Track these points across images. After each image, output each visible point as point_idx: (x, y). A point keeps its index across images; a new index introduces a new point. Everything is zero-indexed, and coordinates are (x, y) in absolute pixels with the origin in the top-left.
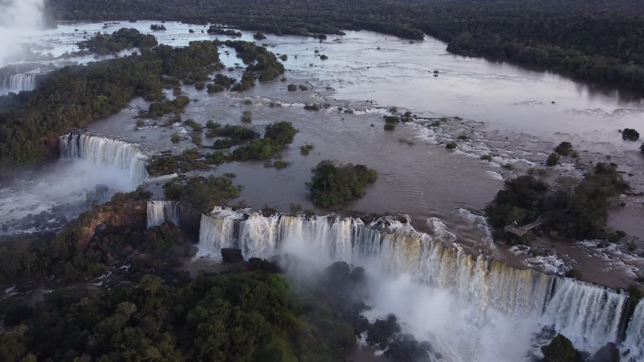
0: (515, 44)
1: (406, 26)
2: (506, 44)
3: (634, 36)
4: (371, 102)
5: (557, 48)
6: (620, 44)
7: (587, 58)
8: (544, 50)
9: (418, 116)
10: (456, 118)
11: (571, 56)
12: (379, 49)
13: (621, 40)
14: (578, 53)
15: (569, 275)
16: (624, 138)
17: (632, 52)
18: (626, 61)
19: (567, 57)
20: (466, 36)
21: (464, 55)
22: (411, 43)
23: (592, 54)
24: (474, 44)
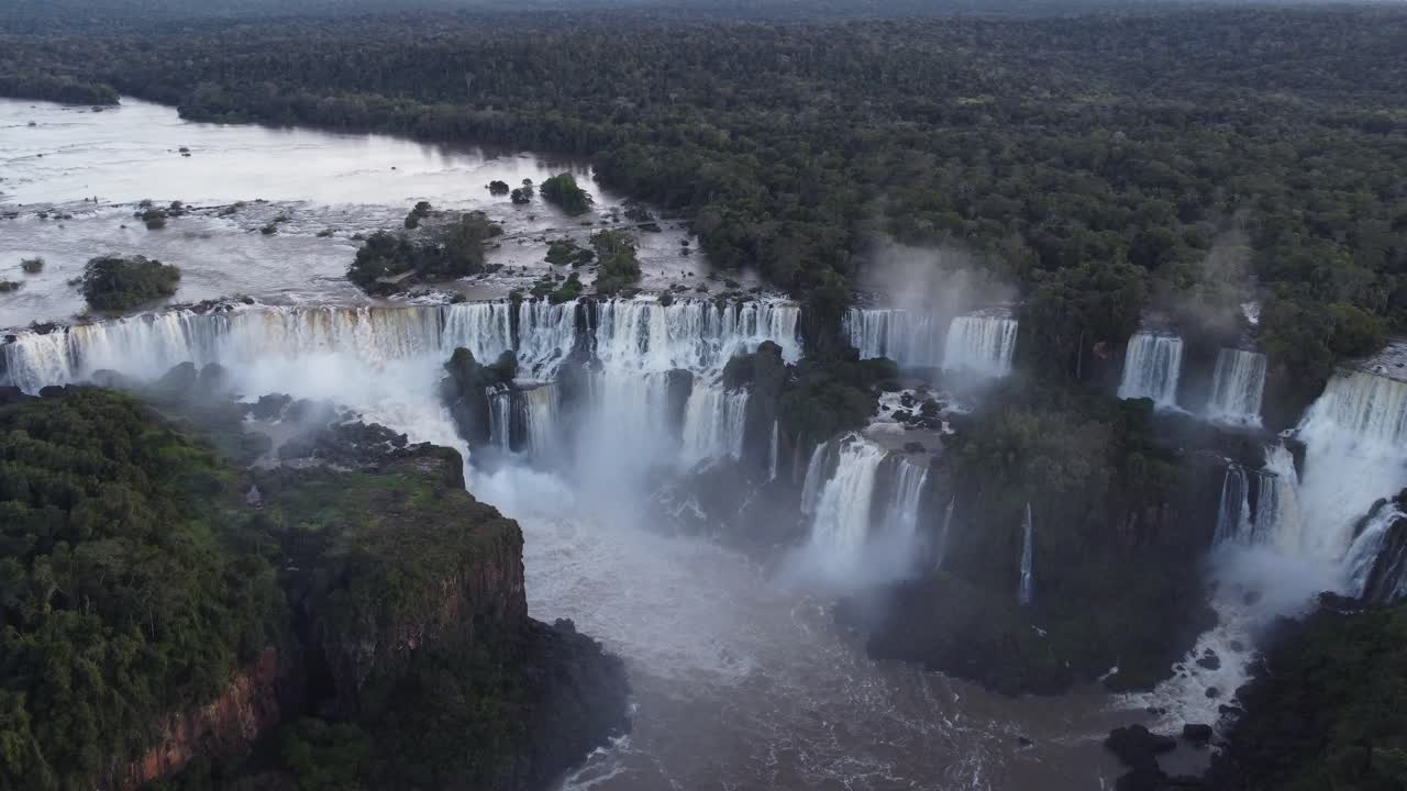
0: (306, 95)
1: (68, 80)
2: (291, 97)
3: (486, 70)
4: (96, 200)
5: (378, 97)
6: (469, 84)
7: (427, 107)
8: (359, 101)
9: (195, 206)
10: (257, 201)
11: (402, 106)
12: (32, 124)
13: (469, 78)
14: (413, 101)
15: (454, 301)
16: (493, 194)
17: (487, 95)
18: (481, 107)
19: (397, 108)
20: (210, 89)
21: (219, 122)
22: (97, 110)
23: (432, 103)
24: (231, 101)
